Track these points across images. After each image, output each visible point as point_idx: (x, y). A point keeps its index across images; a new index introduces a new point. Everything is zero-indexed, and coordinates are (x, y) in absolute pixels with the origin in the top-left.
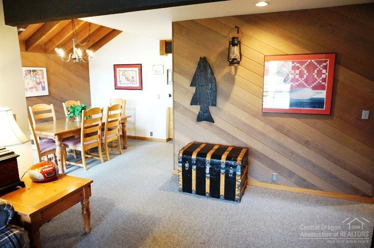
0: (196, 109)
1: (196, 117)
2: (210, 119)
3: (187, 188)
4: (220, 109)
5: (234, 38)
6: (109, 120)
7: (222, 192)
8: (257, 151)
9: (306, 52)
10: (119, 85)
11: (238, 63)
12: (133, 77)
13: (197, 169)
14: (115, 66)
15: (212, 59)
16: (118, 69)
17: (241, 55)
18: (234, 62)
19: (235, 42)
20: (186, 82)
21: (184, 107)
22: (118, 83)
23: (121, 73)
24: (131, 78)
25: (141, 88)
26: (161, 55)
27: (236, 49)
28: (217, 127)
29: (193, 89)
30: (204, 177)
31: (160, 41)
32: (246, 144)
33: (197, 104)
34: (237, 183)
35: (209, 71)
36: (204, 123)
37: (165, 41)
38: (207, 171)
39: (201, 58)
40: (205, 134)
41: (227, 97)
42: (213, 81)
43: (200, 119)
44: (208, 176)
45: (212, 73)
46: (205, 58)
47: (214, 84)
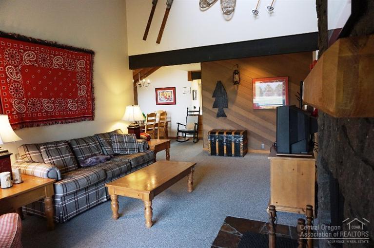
0: (216, 110)
1: (216, 115)
2: (224, 116)
3: (213, 153)
4: (230, 109)
5: (235, 71)
6: (161, 121)
7: (233, 152)
8: (252, 132)
9: (273, 76)
10: (159, 102)
11: (238, 83)
12: (169, 96)
13: (219, 141)
14: (157, 90)
15: (224, 82)
16: (158, 91)
17: (240, 79)
18: (236, 83)
19: (236, 72)
20: (210, 95)
21: (209, 109)
22: (159, 100)
23: (161, 94)
24: (168, 97)
25: (175, 103)
26: (188, 80)
27: (237, 76)
28: (229, 120)
29: (214, 99)
30: (223, 145)
31: (188, 72)
32: (245, 128)
33: (216, 108)
34: (241, 146)
35: (223, 88)
36: (221, 118)
37: (191, 72)
38: (225, 141)
39: (218, 82)
40: (221, 125)
41: (234, 102)
42: (225, 93)
43: (218, 116)
44: (225, 144)
45: (225, 90)
46: (220, 81)
47: (226, 96)
